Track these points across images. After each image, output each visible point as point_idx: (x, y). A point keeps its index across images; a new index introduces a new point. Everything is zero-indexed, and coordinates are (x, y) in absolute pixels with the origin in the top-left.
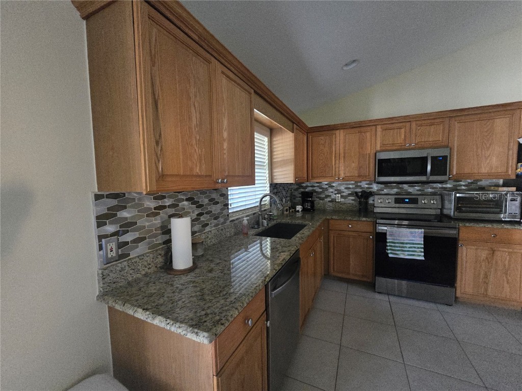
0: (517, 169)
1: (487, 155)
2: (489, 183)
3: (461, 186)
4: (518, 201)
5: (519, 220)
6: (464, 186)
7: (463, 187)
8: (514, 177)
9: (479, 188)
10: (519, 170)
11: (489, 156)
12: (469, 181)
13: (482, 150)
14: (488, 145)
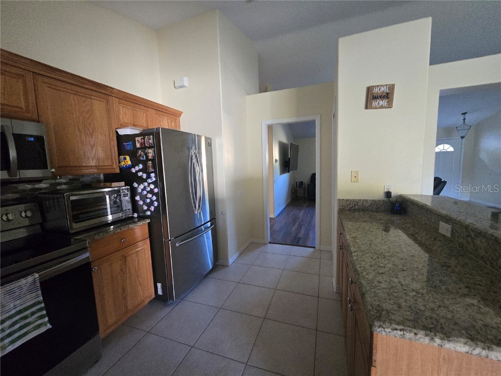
0: (120, 163)
1: (92, 144)
2: (92, 178)
3: (60, 184)
4: (129, 196)
5: (132, 215)
6: (65, 184)
7: (64, 187)
8: (118, 171)
9: (82, 186)
10: (123, 163)
11: (94, 145)
12: (70, 177)
13: (85, 137)
14: (91, 131)
